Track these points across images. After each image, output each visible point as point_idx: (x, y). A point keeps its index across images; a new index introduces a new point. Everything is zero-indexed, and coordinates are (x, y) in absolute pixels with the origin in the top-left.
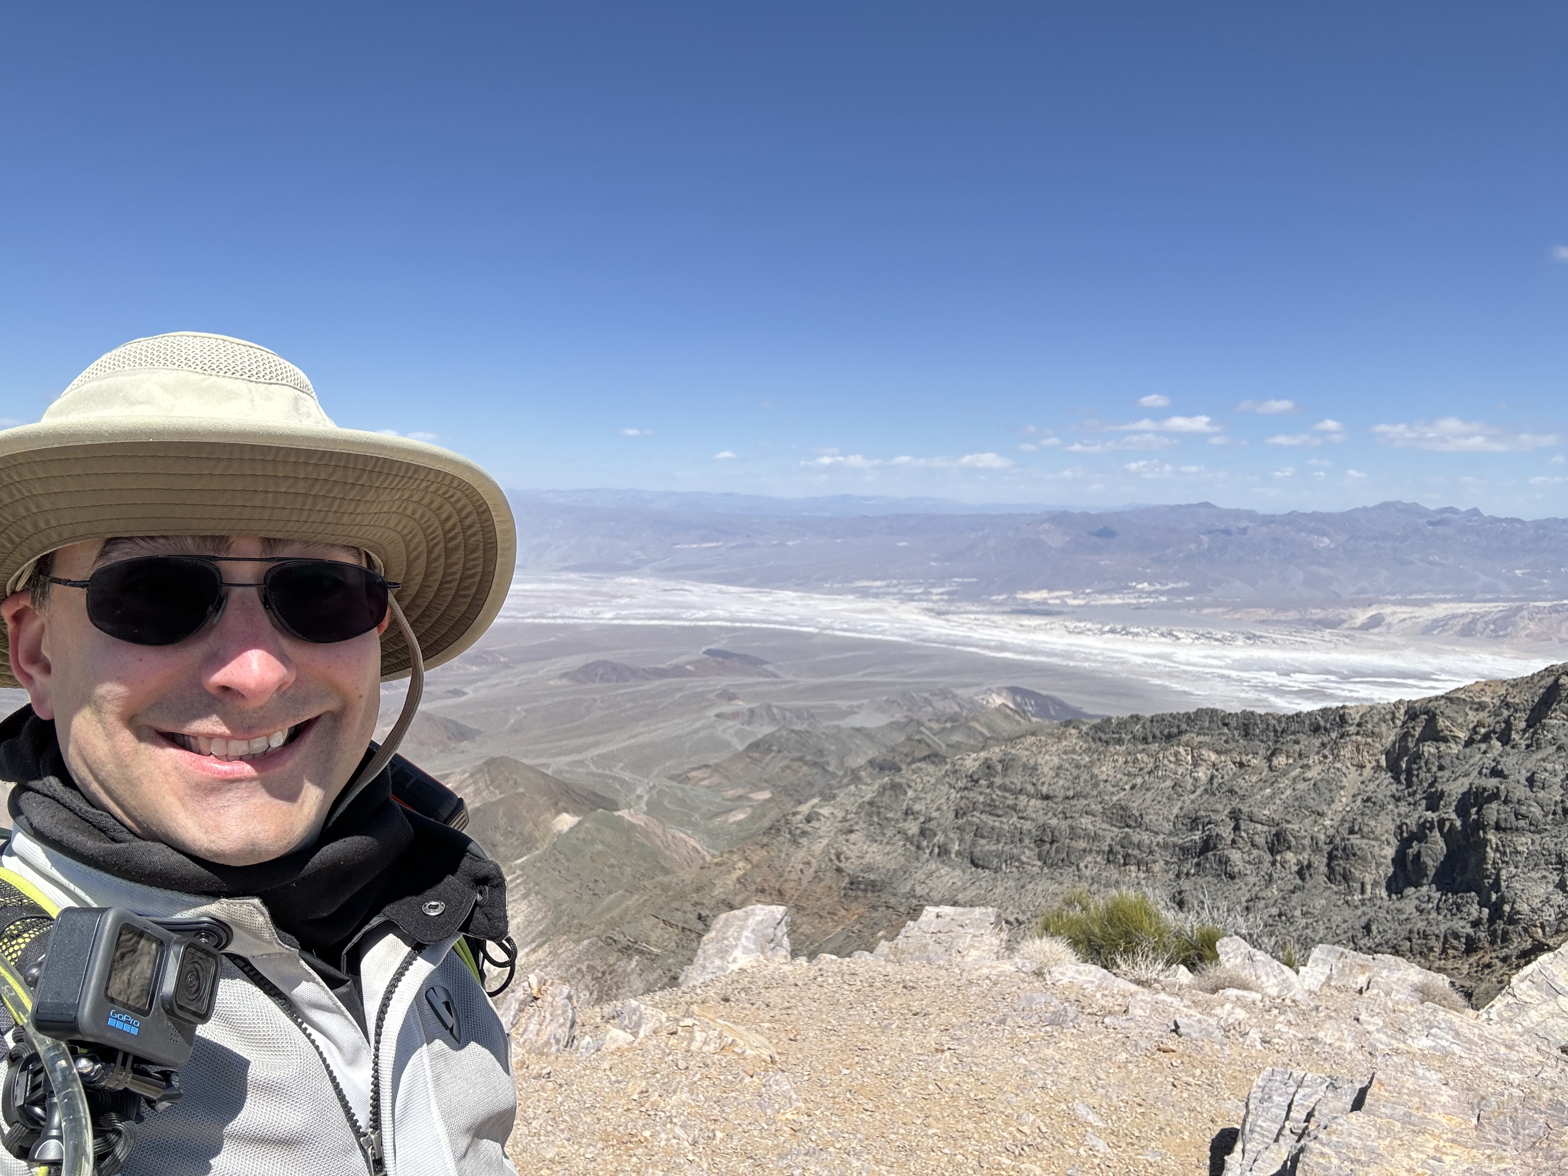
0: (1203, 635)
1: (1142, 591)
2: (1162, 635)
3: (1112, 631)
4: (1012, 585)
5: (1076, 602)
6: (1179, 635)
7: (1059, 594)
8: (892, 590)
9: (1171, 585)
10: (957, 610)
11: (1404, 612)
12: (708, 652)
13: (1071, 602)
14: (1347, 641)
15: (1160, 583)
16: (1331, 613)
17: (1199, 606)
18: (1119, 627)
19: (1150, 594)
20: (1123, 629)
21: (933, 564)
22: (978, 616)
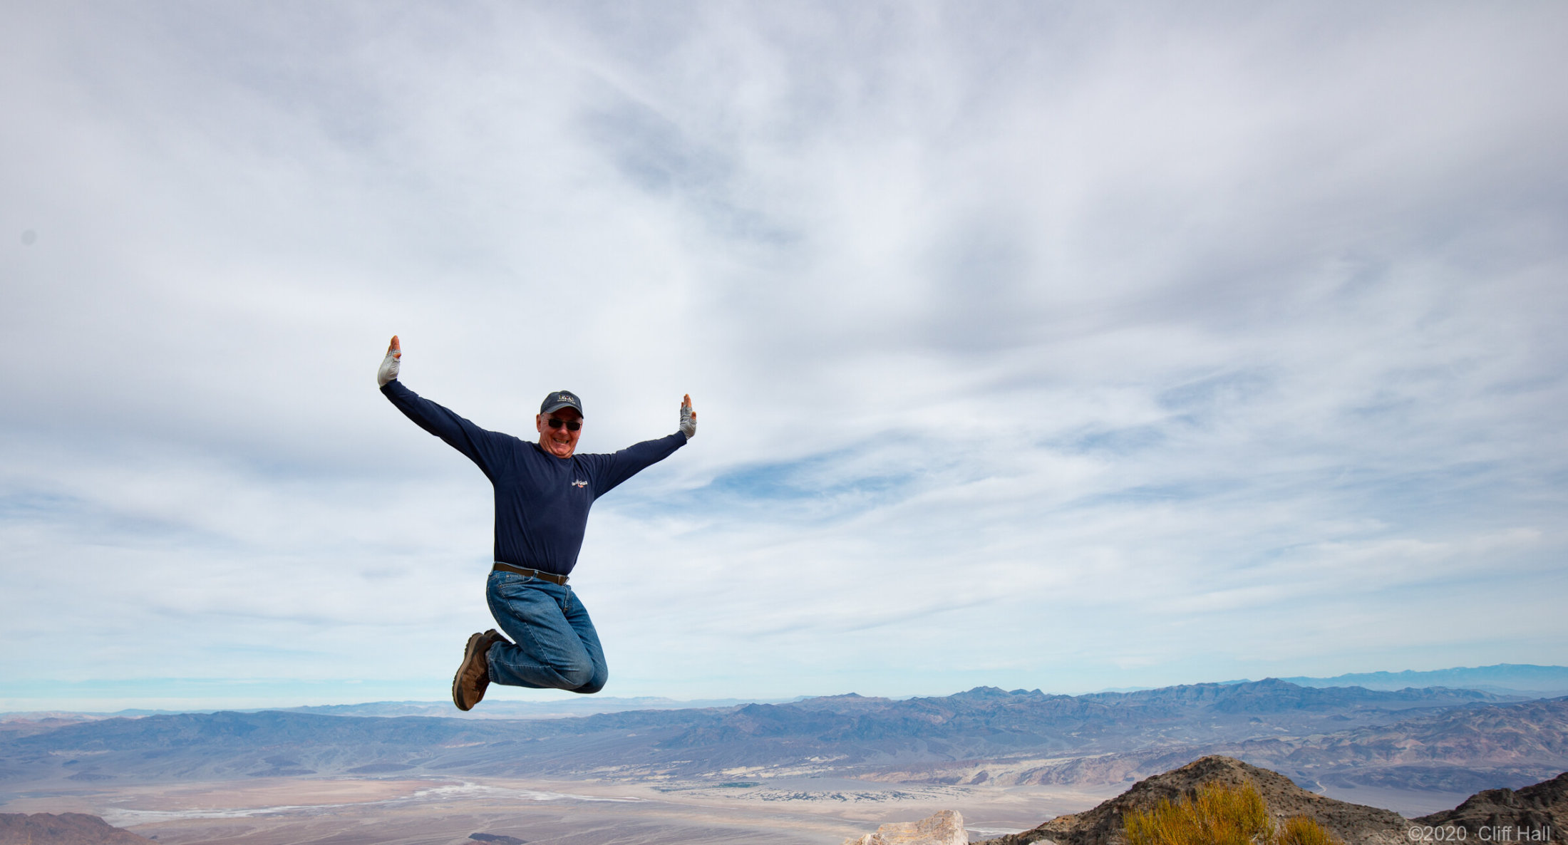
0: (862, 796)
1: (815, 763)
2: (833, 797)
3: (796, 797)
4: (717, 765)
5: (767, 775)
6: (846, 797)
7: (754, 769)
8: (625, 773)
9: (836, 758)
10: (678, 787)
11: (1001, 768)
12: (474, 836)
13: (764, 775)
14: (964, 793)
15: (827, 756)
16: (951, 773)
17: (857, 772)
18: (801, 793)
19: (821, 765)
20: (805, 795)
21: (656, 750)
22: (694, 791)
